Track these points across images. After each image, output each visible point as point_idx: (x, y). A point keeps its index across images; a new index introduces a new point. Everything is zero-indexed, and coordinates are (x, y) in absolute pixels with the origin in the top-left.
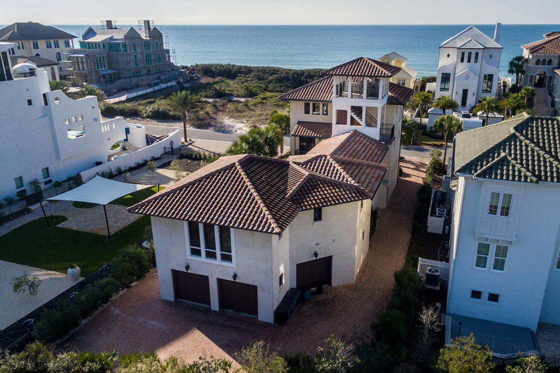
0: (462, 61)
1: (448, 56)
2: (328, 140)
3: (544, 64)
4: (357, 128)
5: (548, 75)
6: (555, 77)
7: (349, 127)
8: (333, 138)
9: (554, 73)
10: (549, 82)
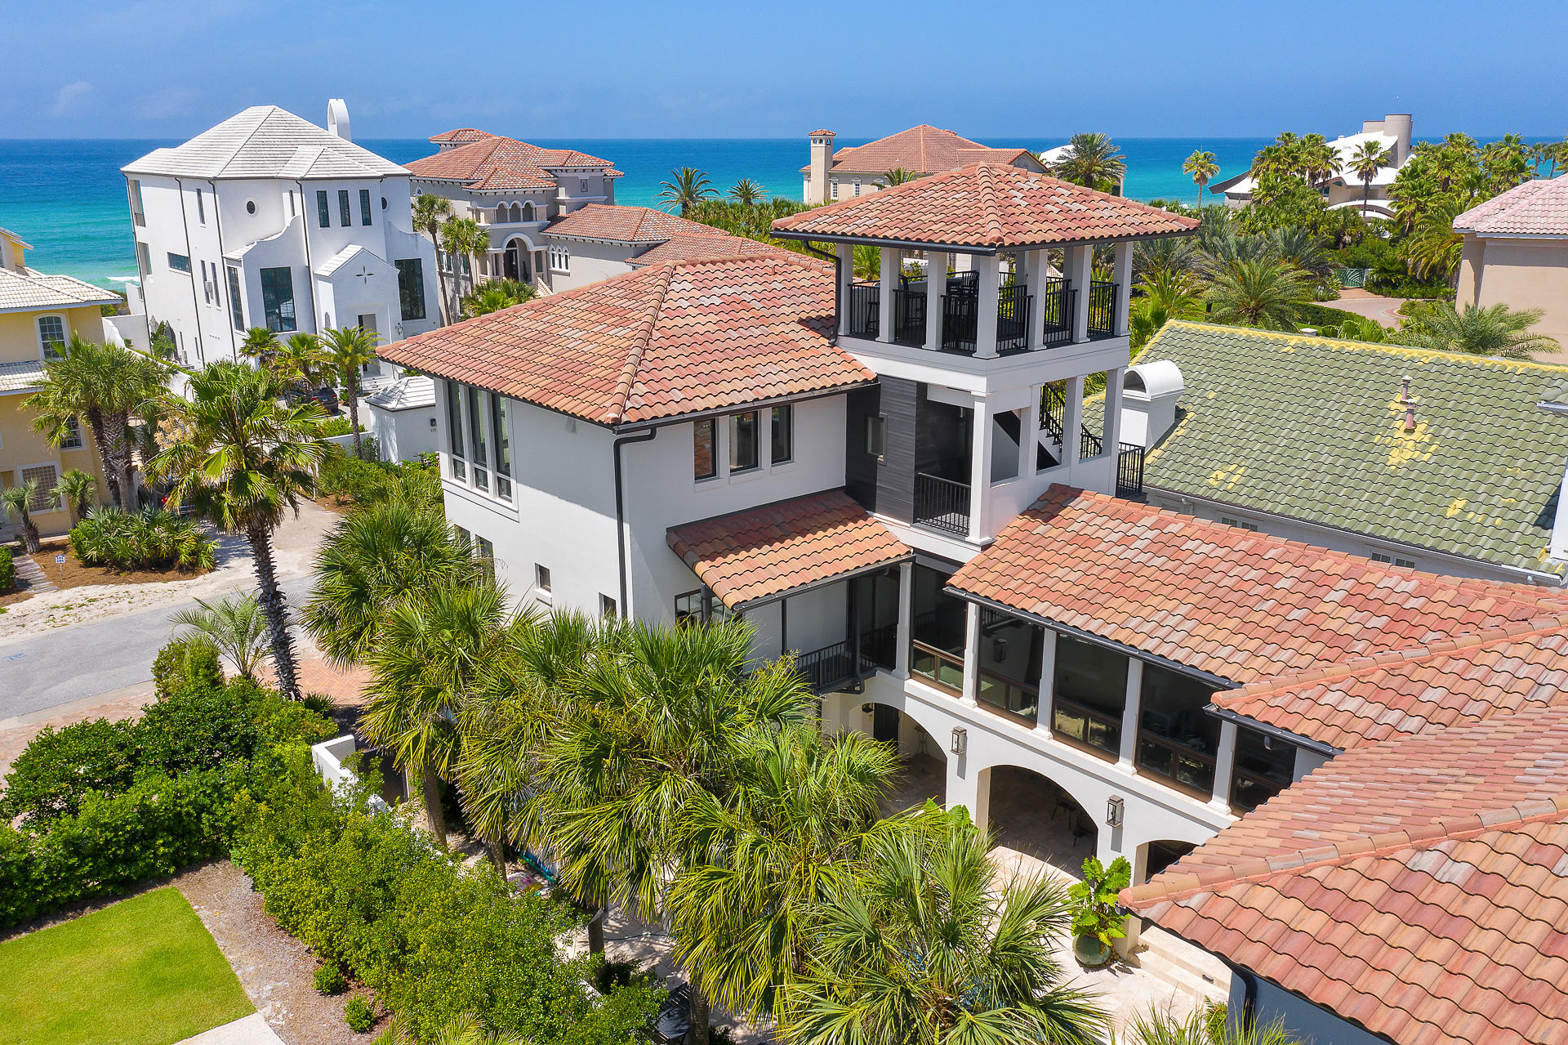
0: (325, 222)
1: (251, 208)
2: (1023, 561)
3: (516, 219)
4: (1052, 476)
5: (533, 249)
6: (550, 253)
7: (1031, 480)
8: (1010, 544)
9: (547, 241)
10: (539, 269)
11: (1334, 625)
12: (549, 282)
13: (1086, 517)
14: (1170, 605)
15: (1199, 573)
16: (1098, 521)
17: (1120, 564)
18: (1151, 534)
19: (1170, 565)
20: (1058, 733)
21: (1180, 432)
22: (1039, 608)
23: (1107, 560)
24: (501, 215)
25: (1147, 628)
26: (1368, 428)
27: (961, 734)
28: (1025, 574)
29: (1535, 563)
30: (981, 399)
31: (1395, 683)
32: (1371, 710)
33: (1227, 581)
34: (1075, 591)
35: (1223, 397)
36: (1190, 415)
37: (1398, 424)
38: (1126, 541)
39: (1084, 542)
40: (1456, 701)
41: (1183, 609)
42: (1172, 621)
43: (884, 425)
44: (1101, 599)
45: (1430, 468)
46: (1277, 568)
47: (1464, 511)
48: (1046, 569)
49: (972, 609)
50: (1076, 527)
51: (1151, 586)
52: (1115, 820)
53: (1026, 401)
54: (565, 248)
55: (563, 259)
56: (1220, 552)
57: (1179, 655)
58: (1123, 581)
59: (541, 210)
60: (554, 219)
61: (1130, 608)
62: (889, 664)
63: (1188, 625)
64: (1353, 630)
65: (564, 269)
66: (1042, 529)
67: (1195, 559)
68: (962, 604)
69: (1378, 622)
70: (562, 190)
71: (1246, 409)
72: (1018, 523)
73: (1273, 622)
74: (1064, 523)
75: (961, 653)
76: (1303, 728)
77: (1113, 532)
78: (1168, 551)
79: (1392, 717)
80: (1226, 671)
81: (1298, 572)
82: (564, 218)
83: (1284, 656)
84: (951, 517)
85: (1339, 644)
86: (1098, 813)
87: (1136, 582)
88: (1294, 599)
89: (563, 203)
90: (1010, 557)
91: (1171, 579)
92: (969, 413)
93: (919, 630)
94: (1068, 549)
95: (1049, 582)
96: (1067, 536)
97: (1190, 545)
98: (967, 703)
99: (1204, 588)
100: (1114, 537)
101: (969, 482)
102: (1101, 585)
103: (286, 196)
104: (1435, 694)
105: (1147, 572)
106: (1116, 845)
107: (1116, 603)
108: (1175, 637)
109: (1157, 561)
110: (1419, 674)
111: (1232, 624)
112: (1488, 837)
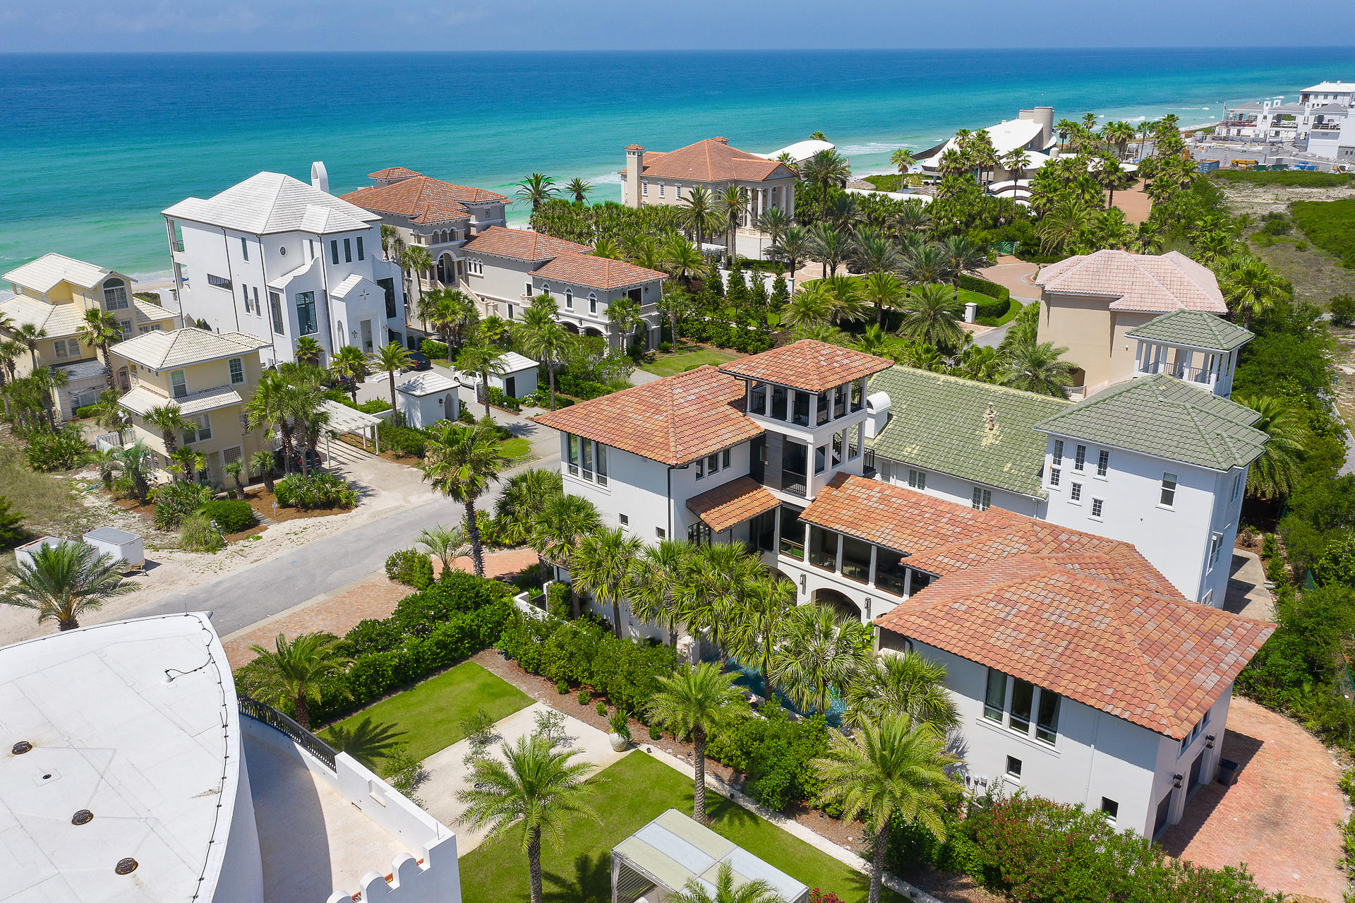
0: (336, 261)
1: (283, 252)
2: (829, 507)
3: (444, 240)
4: (839, 468)
5: (456, 259)
6: (468, 262)
7: (830, 471)
8: (823, 500)
9: (465, 254)
10: (460, 273)
11: (943, 531)
12: (467, 281)
13: (853, 487)
14: (886, 525)
15: (897, 512)
16: (858, 489)
17: (867, 508)
18: (879, 495)
19: (886, 508)
20: (844, 575)
21: (890, 426)
22: (837, 527)
23: (862, 506)
24: (435, 240)
25: (878, 534)
26: (974, 427)
27: (804, 576)
28: (830, 513)
29: (1035, 494)
30: (811, 444)
31: (960, 552)
32: (952, 562)
33: (907, 515)
34: (851, 519)
35: (910, 408)
36: (894, 417)
37: (987, 425)
38: (869, 498)
39: (853, 498)
40: (978, 558)
41: (891, 526)
42: (887, 531)
43: (768, 450)
44: (860, 523)
45: (999, 448)
46: (925, 509)
47: (1011, 469)
48: (838, 510)
49: (807, 526)
50: (849, 492)
51: (879, 517)
52: (868, 607)
53: (827, 441)
54: (480, 260)
55: (478, 267)
56: (904, 503)
57: (890, 544)
58: (868, 516)
59: (461, 232)
60: (469, 238)
61: (872, 526)
62: (770, 548)
63: (893, 532)
64: (949, 533)
65: (478, 273)
66: (835, 493)
67: (895, 506)
68: (803, 525)
69: (958, 530)
70: (473, 217)
71: (920, 415)
72: (825, 490)
73: (922, 530)
74: (844, 490)
75: (802, 542)
76: (931, 569)
77: (862, 494)
78: (885, 502)
79: (958, 564)
80: (906, 550)
81: (932, 511)
82: (475, 237)
83: (926, 543)
84: (796, 486)
85: (944, 538)
86: (861, 605)
87: (874, 515)
88: (930, 522)
89: (474, 226)
90: (824, 505)
91: (886, 514)
92: (805, 448)
93: (784, 534)
94: (847, 502)
95: (840, 516)
96: (846, 496)
97: (894, 500)
98: (806, 564)
99: (899, 518)
100: (864, 496)
101: (806, 475)
102: (860, 517)
103: (306, 243)
104: (972, 556)
105: (877, 511)
106: (868, 617)
107: (866, 524)
108: (888, 537)
109: (881, 507)
110: (969, 549)
111: (908, 532)
112: (972, 598)
